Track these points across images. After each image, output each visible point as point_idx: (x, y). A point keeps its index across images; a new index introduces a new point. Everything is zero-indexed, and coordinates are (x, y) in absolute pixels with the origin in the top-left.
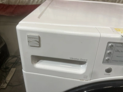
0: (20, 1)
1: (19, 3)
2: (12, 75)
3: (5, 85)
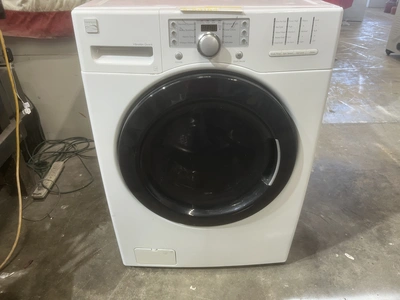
0: (62, 2)
1: (61, 6)
2: (57, 175)
3: (43, 192)
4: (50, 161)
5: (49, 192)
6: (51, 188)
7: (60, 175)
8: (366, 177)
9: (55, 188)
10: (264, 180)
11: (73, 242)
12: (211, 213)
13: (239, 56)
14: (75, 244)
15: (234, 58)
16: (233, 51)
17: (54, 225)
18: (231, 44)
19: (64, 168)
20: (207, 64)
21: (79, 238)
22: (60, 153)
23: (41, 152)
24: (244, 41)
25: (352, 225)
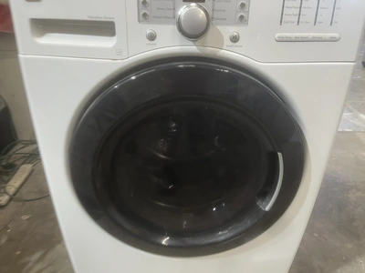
4: (18, 163)
5: (11, 199)
6: (15, 194)
7: (27, 179)
8: (358, 190)
9: (18, 195)
10: (260, 203)
11: (29, 262)
12: (191, 241)
13: (235, 39)
14: (30, 264)
15: (227, 41)
16: (227, 31)
17: (10, 240)
18: (224, 21)
19: (32, 171)
20: (191, 48)
21: (36, 256)
22: (31, 155)
23: (10, 153)
24: (242, 17)
25: (350, 246)
